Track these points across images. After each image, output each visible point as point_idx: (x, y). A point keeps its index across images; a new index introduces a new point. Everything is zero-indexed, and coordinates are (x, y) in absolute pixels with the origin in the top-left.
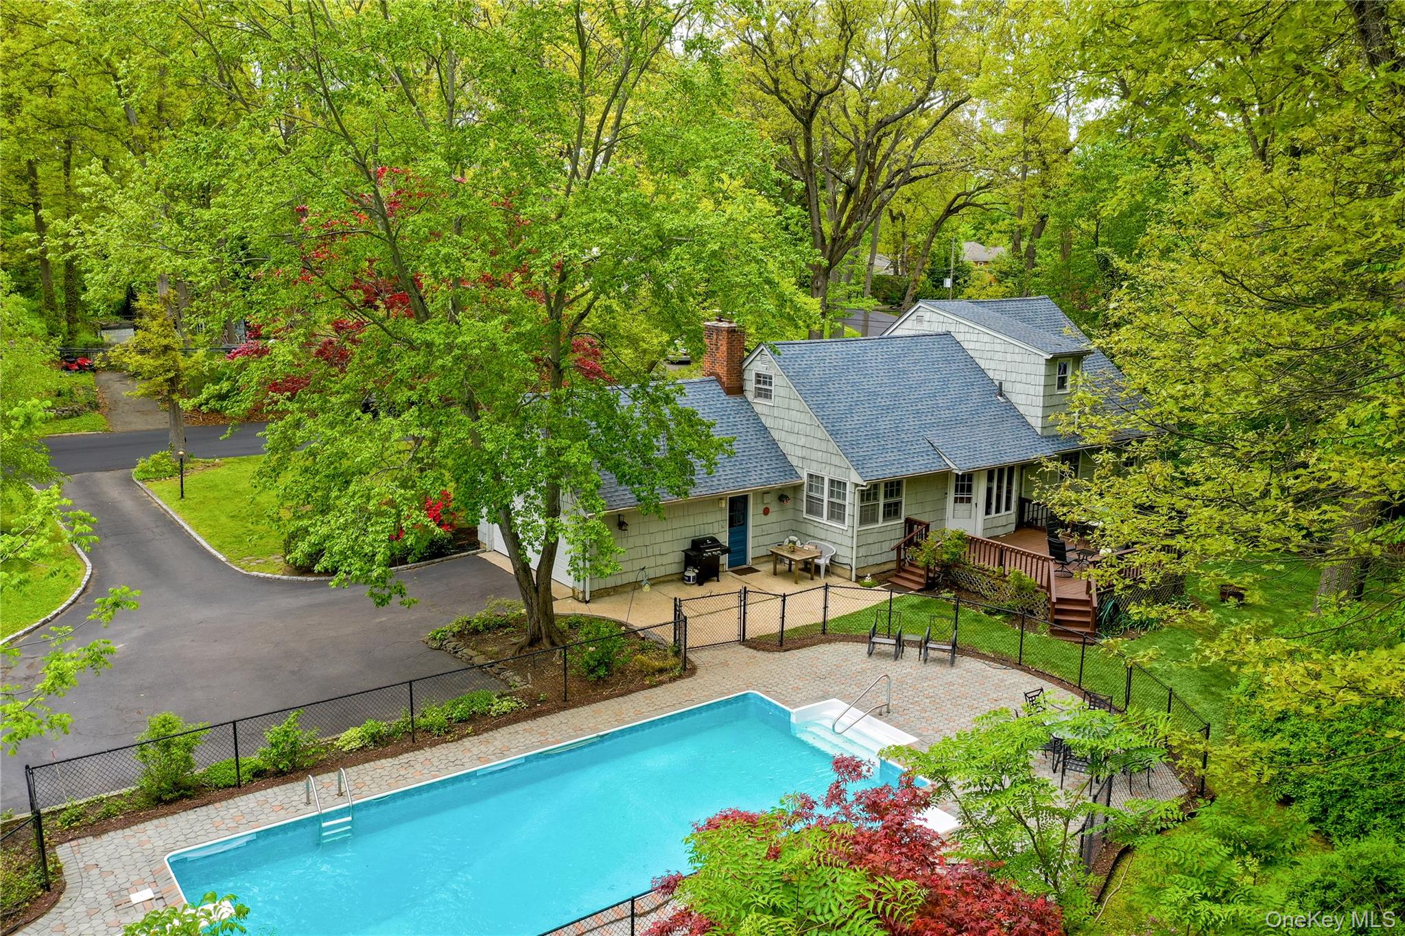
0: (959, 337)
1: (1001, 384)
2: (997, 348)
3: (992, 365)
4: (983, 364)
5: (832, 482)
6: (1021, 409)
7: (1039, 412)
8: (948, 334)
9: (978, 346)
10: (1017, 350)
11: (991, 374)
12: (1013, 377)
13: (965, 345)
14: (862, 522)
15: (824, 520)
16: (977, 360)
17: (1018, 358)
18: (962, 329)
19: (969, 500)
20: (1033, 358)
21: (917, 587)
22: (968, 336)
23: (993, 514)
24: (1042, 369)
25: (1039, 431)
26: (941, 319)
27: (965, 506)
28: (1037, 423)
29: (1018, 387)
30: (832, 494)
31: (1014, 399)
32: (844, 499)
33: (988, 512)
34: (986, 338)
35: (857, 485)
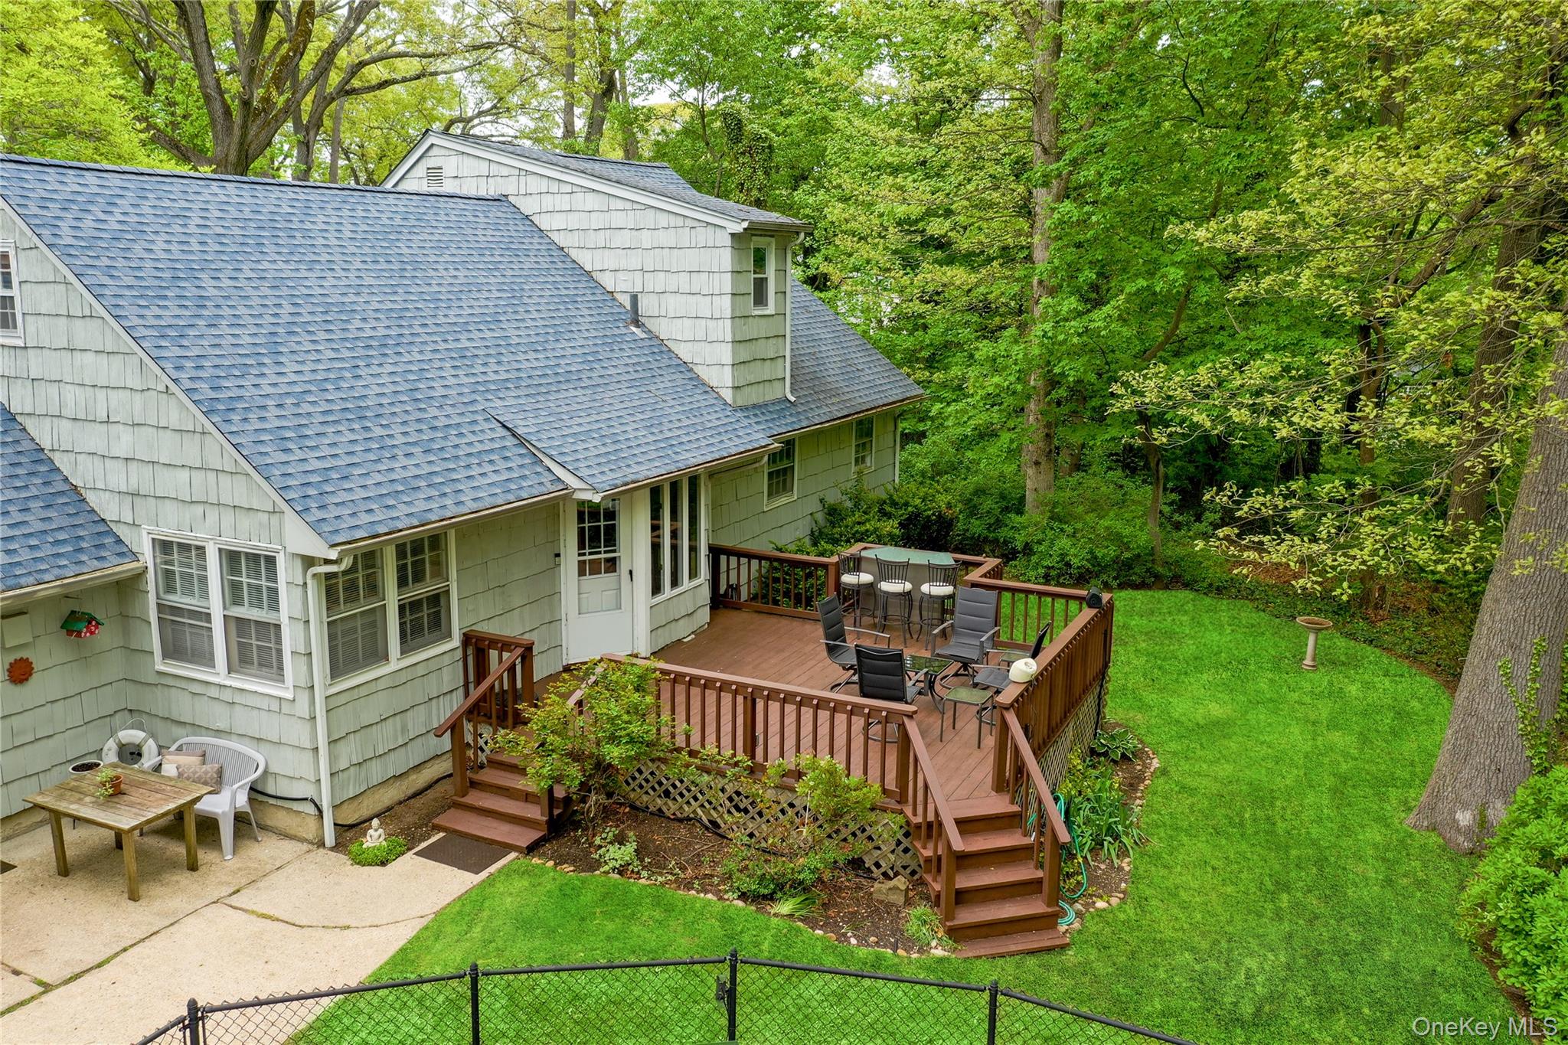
0: (528, 206)
1: (634, 299)
2: (618, 219)
3: (609, 260)
4: (586, 260)
5: (232, 559)
6: (684, 352)
7: (726, 354)
8: (501, 199)
9: (573, 221)
10: (663, 220)
11: (608, 281)
12: (658, 282)
13: (544, 222)
14: (337, 670)
15: (219, 674)
16: (573, 253)
17: (666, 238)
18: (534, 184)
19: (612, 565)
20: (704, 236)
21: (526, 837)
22: (548, 202)
23: (668, 592)
24: (725, 258)
25: (728, 395)
26: (484, 168)
27: (604, 579)
28: (722, 379)
29: (673, 304)
30: (234, 593)
31: (663, 329)
32: (274, 605)
33: (656, 588)
34: (591, 201)
35: (309, 562)
